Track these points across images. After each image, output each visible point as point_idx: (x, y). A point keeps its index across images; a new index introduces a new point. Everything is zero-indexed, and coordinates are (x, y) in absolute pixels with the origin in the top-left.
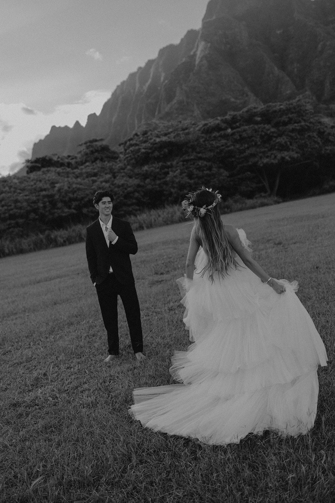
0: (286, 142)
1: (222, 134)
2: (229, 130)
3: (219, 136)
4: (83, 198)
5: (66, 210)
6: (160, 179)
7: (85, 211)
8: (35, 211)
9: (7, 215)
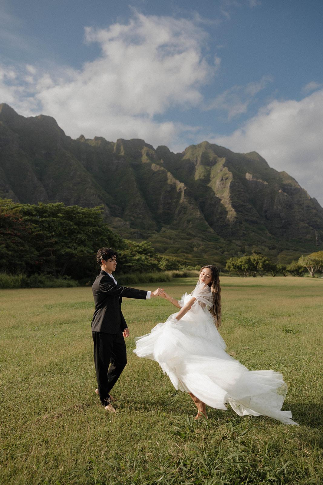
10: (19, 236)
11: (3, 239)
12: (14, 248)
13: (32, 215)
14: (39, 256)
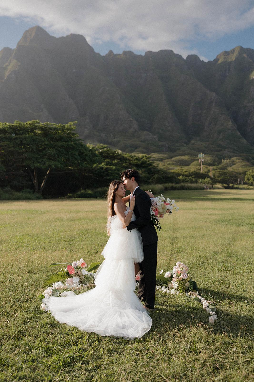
0: (54, 154)
1: (7, 137)
2: (14, 135)
3: (4, 138)
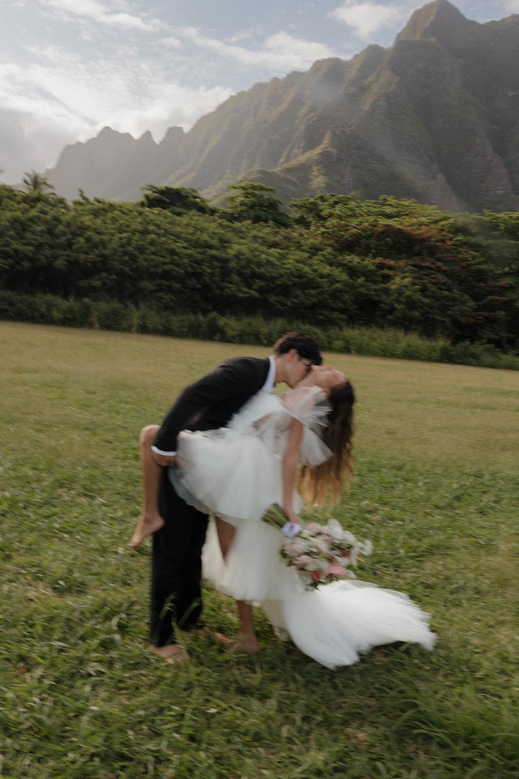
4: (273, 278)
5: (245, 289)
6: (374, 282)
7: (272, 299)
8: (198, 275)
9: (160, 270)
10: (445, 273)
11: (417, 275)
12: (434, 292)
13: (471, 234)
14: (475, 310)
